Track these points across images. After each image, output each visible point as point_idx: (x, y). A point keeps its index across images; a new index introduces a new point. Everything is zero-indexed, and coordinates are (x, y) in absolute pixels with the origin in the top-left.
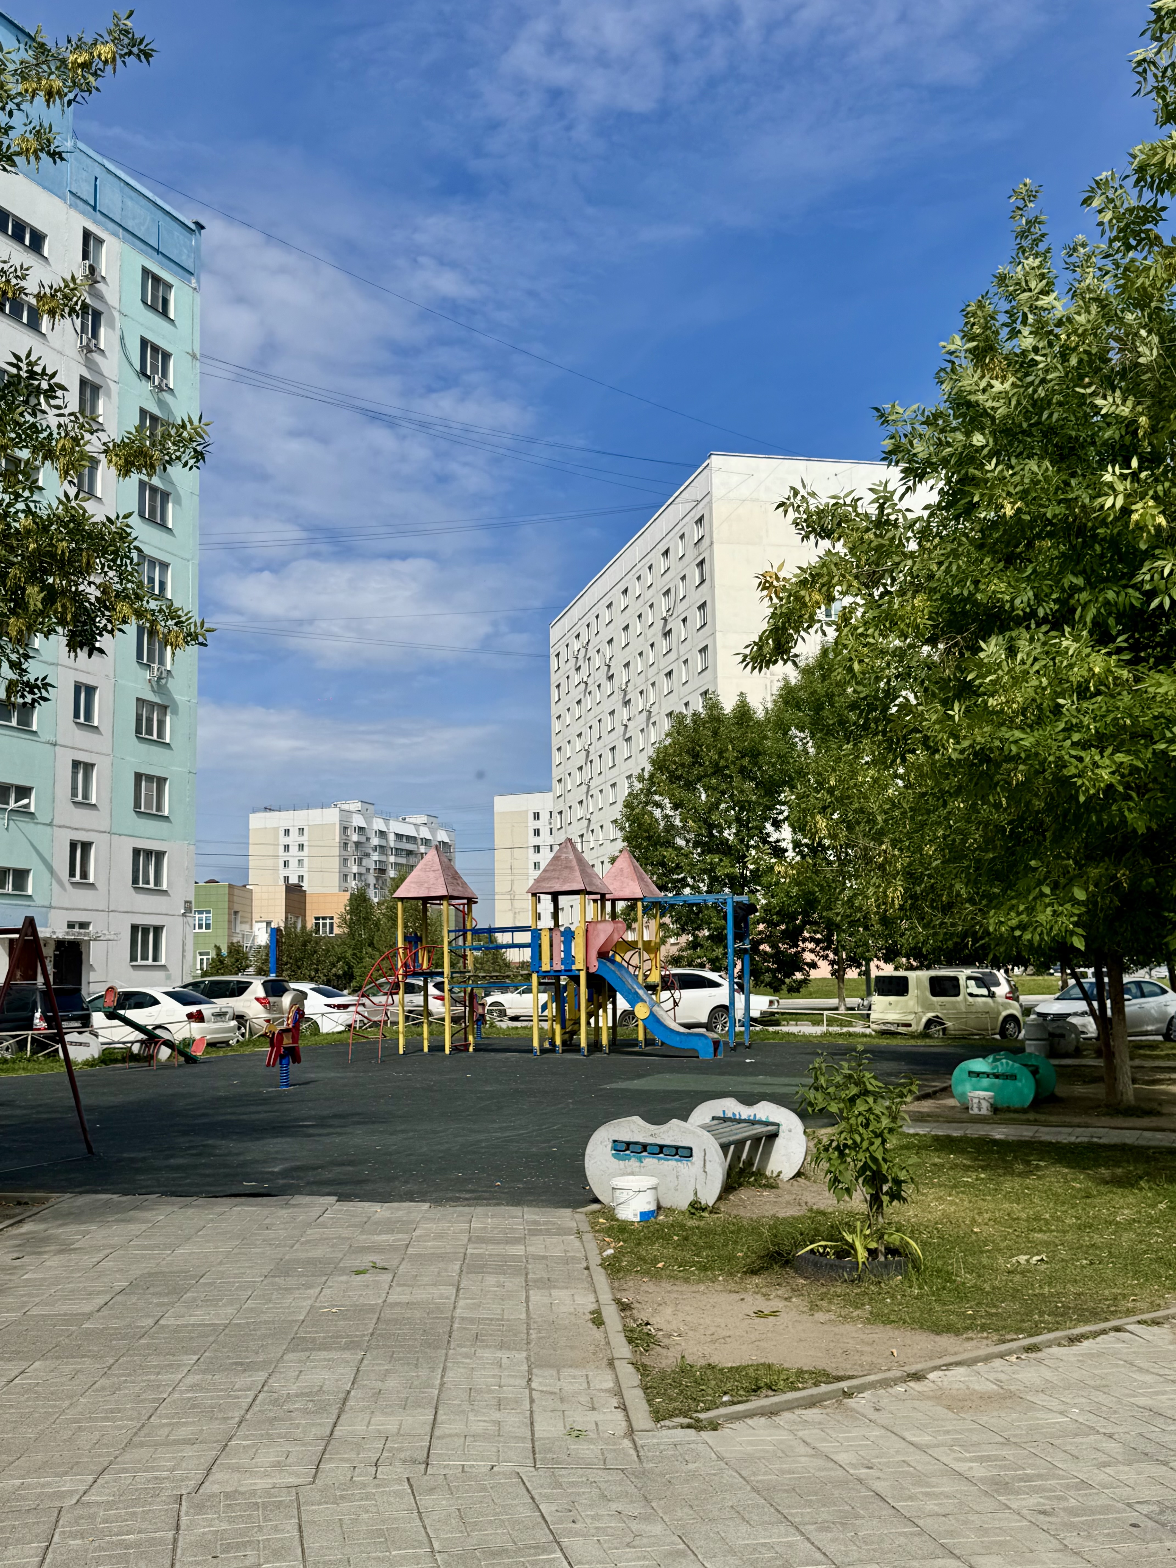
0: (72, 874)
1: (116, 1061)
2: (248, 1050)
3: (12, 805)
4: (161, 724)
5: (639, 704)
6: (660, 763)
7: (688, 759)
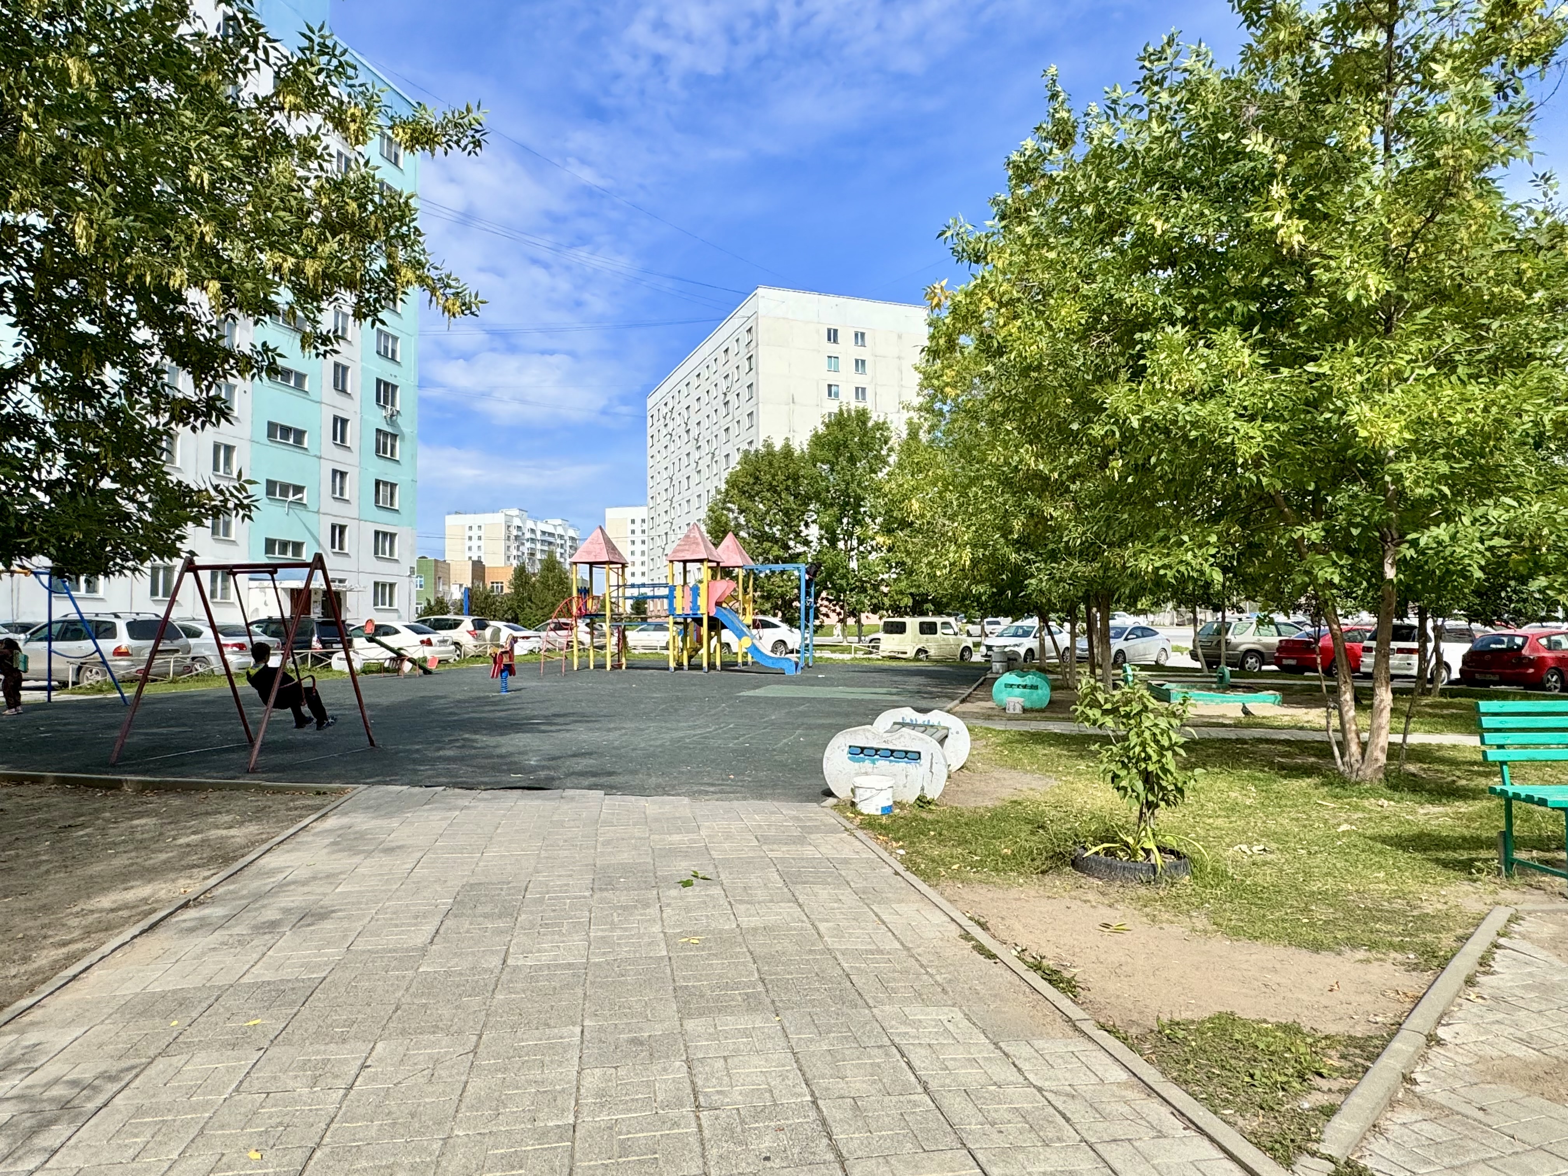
0: (333, 546)
1: (372, 672)
2: (465, 666)
3: (291, 498)
4: (393, 447)
5: (706, 448)
6: (732, 483)
7: (752, 481)
